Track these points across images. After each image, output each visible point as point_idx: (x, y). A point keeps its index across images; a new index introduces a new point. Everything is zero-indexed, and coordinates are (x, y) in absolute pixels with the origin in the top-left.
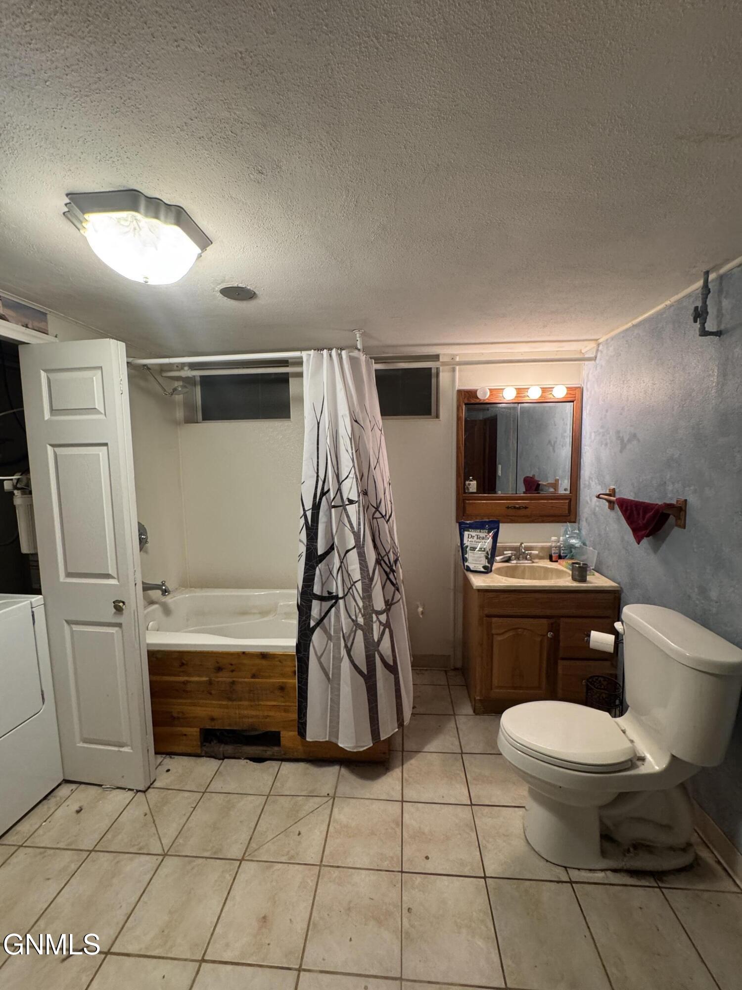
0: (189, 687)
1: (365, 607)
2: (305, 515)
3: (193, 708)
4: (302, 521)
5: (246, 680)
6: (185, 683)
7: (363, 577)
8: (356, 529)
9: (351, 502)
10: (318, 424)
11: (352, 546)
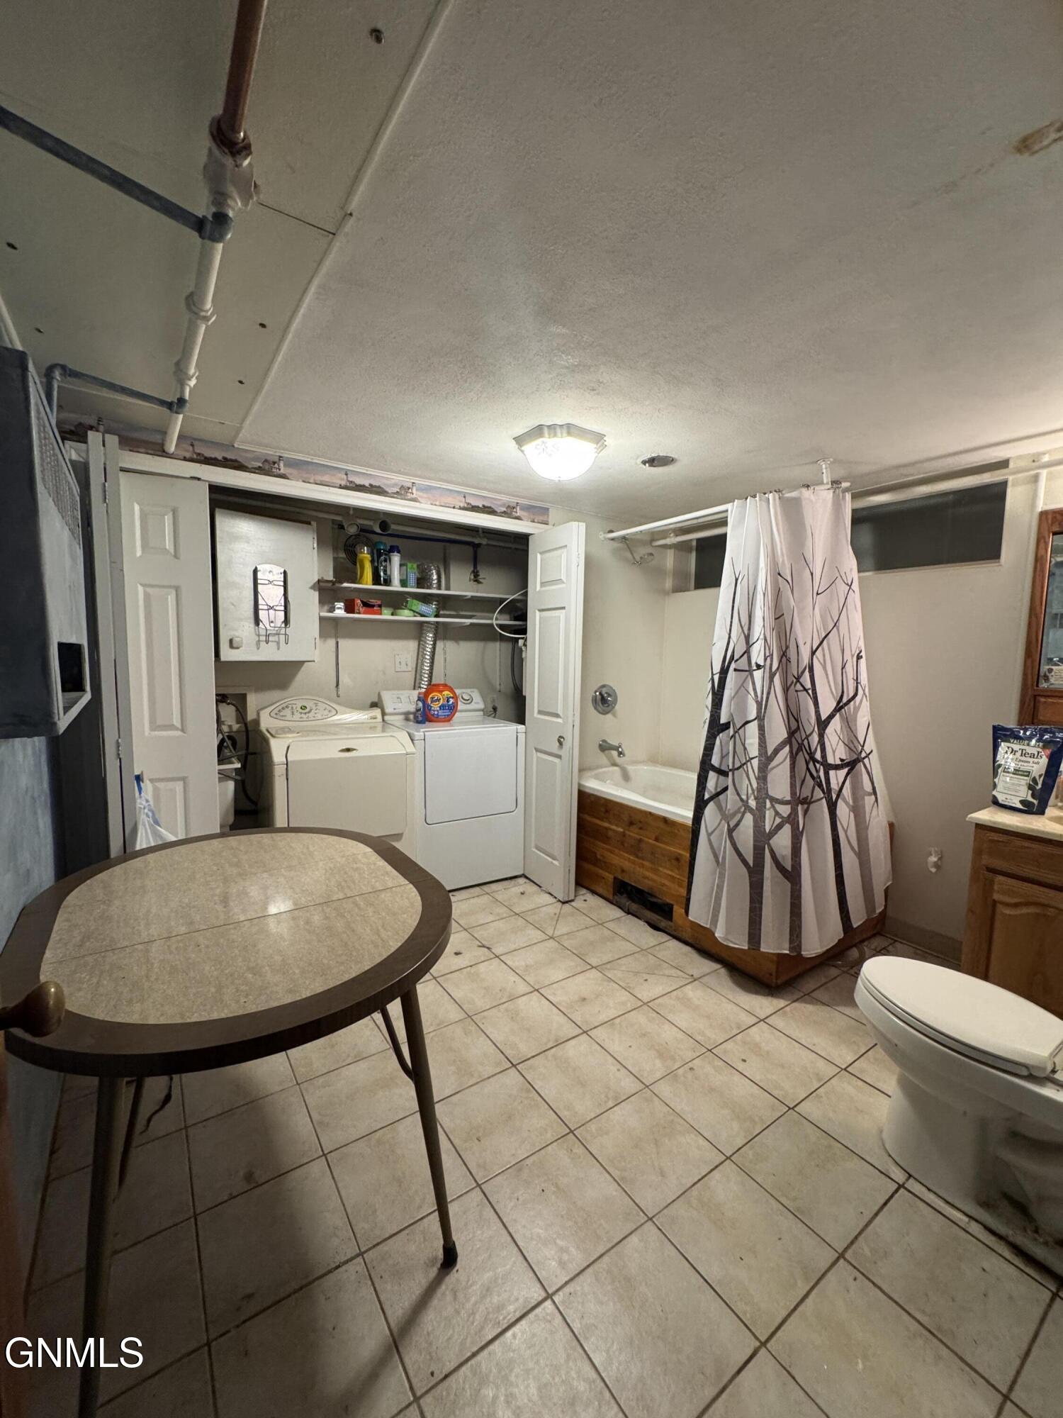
0: (610, 833)
1: (759, 790)
2: (713, 680)
3: (609, 854)
4: (710, 685)
5: (650, 841)
6: (607, 829)
7: (760, 755)
8: (759, 699)
9: (759, 667)
10: (737, 580)
11: (754, 718)
